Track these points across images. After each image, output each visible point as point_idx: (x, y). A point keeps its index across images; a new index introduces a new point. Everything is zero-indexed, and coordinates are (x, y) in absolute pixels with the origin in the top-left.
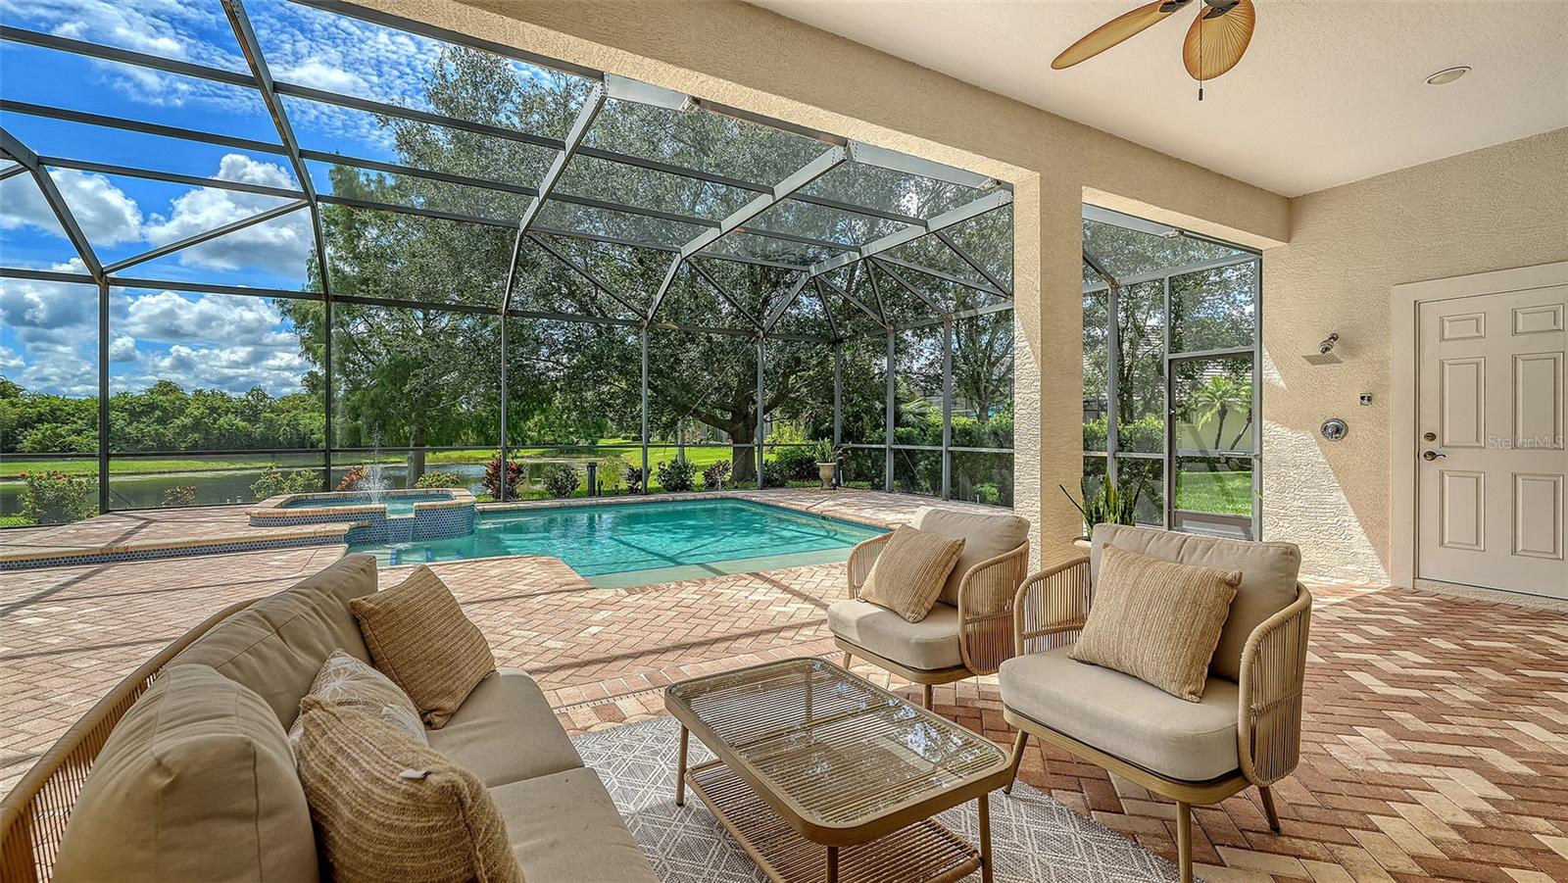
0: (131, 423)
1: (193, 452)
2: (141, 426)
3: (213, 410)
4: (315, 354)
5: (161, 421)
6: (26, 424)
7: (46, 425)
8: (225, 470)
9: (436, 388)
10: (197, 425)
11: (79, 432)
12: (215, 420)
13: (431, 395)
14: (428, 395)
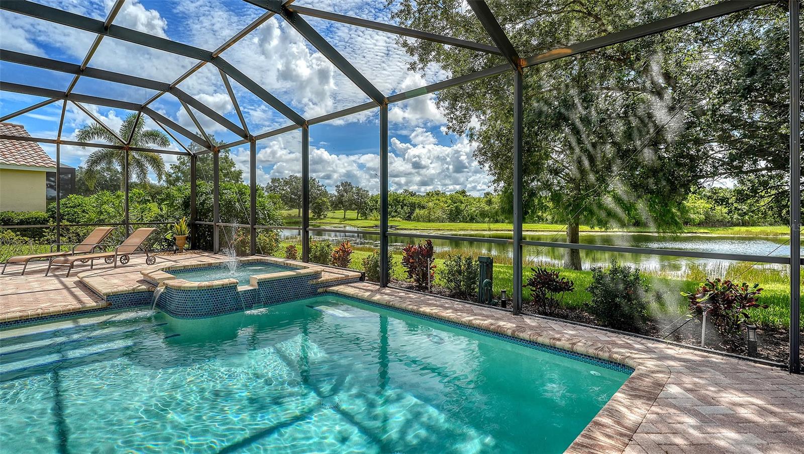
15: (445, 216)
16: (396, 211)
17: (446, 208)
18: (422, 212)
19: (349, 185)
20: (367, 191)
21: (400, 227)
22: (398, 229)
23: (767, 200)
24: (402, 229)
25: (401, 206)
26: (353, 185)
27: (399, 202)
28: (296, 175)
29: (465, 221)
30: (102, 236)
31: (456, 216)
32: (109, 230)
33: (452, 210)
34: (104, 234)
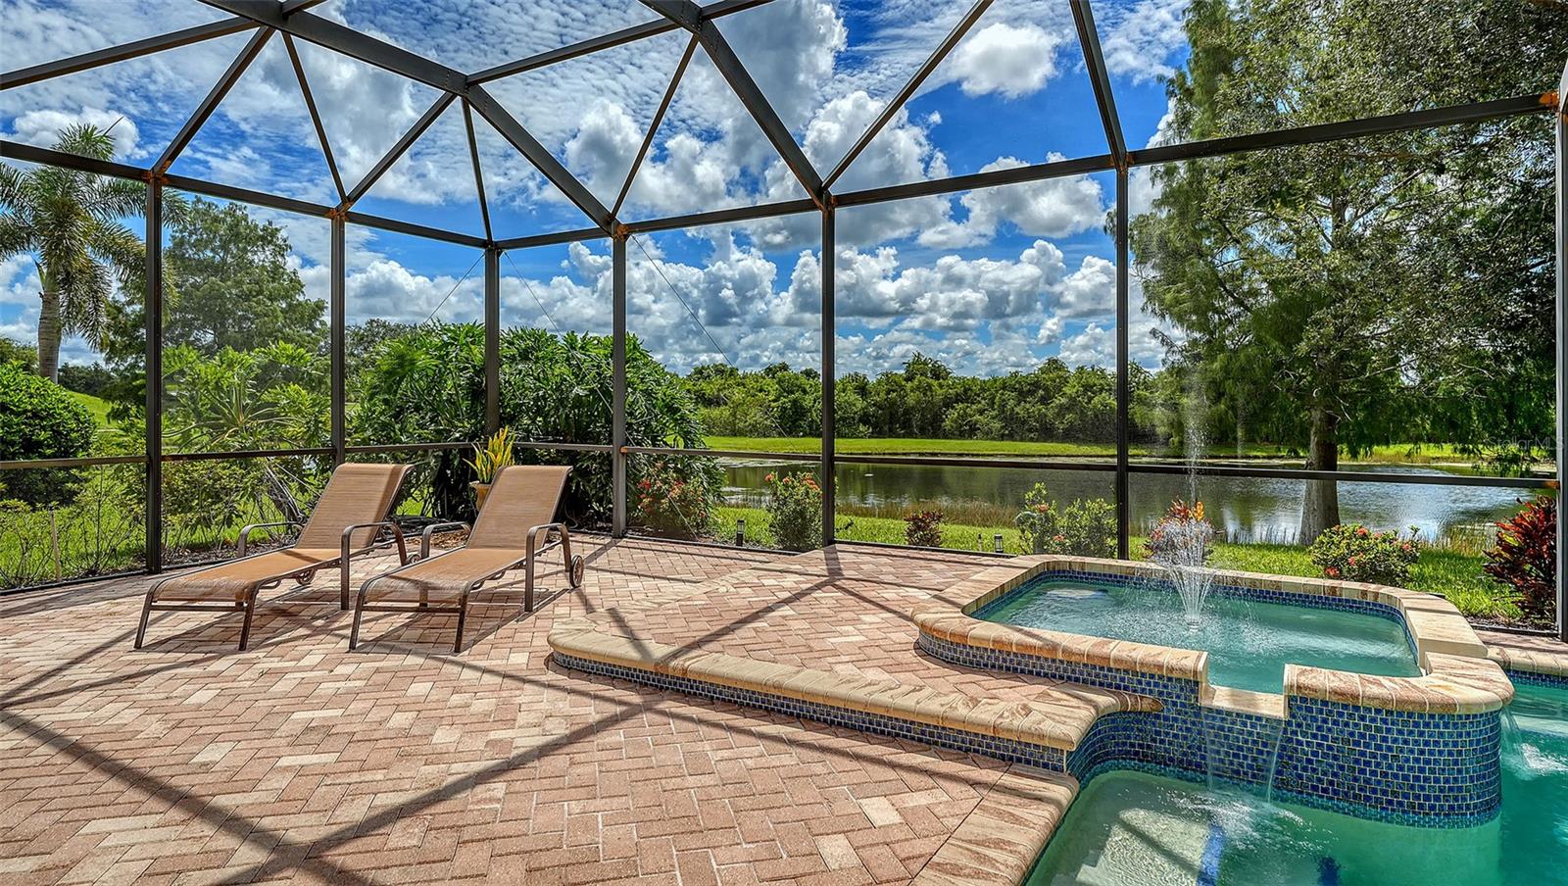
0: (1019, 404)
1: (1069, 436)
2: (1028, 406)
3: (1088, 388)
4: (1162, 302)
5: (1044, 401)
6: (948, 403)
7: (961, 405)
8: (1098, 456)
9: (1358, 342)
10: (1073, 405)
11: (981, 412)
12: (1090, 399)
13: (1350, 355)
14: (1343, 356)
17: (773, 404)
28: (383, 319)
29: (813, 433)
30: (380, 495)
31: (794, 422)
32: (394, 474)
33: (786, 408)
34: (382, 488)
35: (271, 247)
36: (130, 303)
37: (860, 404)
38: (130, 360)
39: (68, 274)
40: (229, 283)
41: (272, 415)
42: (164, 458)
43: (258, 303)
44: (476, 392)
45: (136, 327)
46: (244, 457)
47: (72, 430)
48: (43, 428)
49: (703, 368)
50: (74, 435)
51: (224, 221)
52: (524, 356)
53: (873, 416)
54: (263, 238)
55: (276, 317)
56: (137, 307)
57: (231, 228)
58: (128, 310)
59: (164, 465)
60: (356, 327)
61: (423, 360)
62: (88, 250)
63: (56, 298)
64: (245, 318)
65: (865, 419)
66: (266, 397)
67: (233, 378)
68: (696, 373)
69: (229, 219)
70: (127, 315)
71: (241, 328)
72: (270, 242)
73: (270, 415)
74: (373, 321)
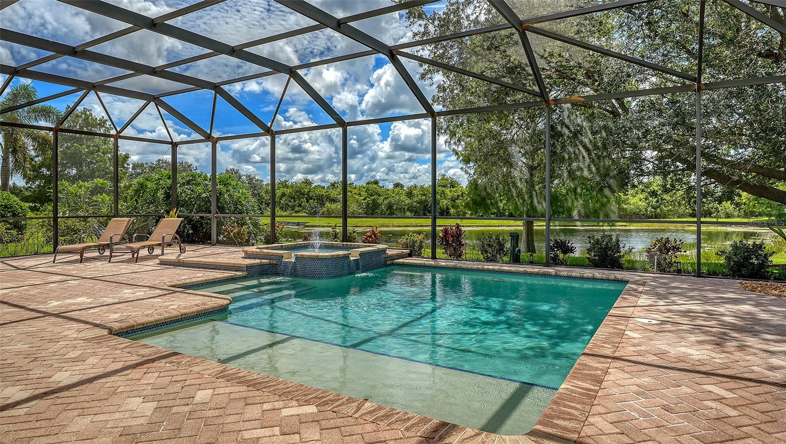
15: (360, 211)
16: (300, 206)
17: (363, 201)
18: (333, 206)
19: (236, 173)
20: (261, 181)
21: (311, 224)
22: (307, 226)
23: (681, 193)
24: (312, 226)
25: (307, 199)
26: (242, 173)
27: (303, 194)
29: (383, 215)
30: (124, 227)
31: (374, 210)
32: (129, 221)
33: (369, 203)
34: (125, 225)
35: (103, 129)
36: (37, 156)
37: (408, 201)
38: (37, 183)
39: (15, 148)
40: (84, 146)
41: (96, 205)
42: (59, 217)
43: (98, 156)
44: (168, 196)
45: (40, 167)
46: (85, 218)
47: (20, 213)
48: (9, 212)
49: (335, 183)
50: (20, 215)
51: (81, 117)
52: (188, 183)
53: (415, 207)
54: (100, 124)
55: (106, 163)
56: (40, 158)
57: (84, 120)
58: (36, 159)
59: (59, 220)
60: (151, 163)
61: (150, 185)
62: (23, 138)
63: (8, 158)
64: (91, 163)
65: (411, 209)
66: (94, 198)
67: (82, 192)
68: (331, 185)
69: (83, 116)
70: (36, 162)
71: (89, 167)
72: (103, 126)
73: (95, 204)
74: (159, 160)
